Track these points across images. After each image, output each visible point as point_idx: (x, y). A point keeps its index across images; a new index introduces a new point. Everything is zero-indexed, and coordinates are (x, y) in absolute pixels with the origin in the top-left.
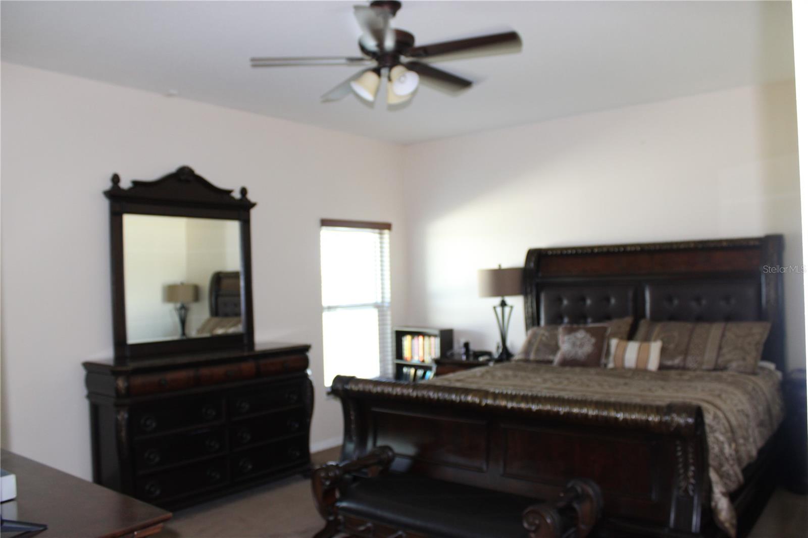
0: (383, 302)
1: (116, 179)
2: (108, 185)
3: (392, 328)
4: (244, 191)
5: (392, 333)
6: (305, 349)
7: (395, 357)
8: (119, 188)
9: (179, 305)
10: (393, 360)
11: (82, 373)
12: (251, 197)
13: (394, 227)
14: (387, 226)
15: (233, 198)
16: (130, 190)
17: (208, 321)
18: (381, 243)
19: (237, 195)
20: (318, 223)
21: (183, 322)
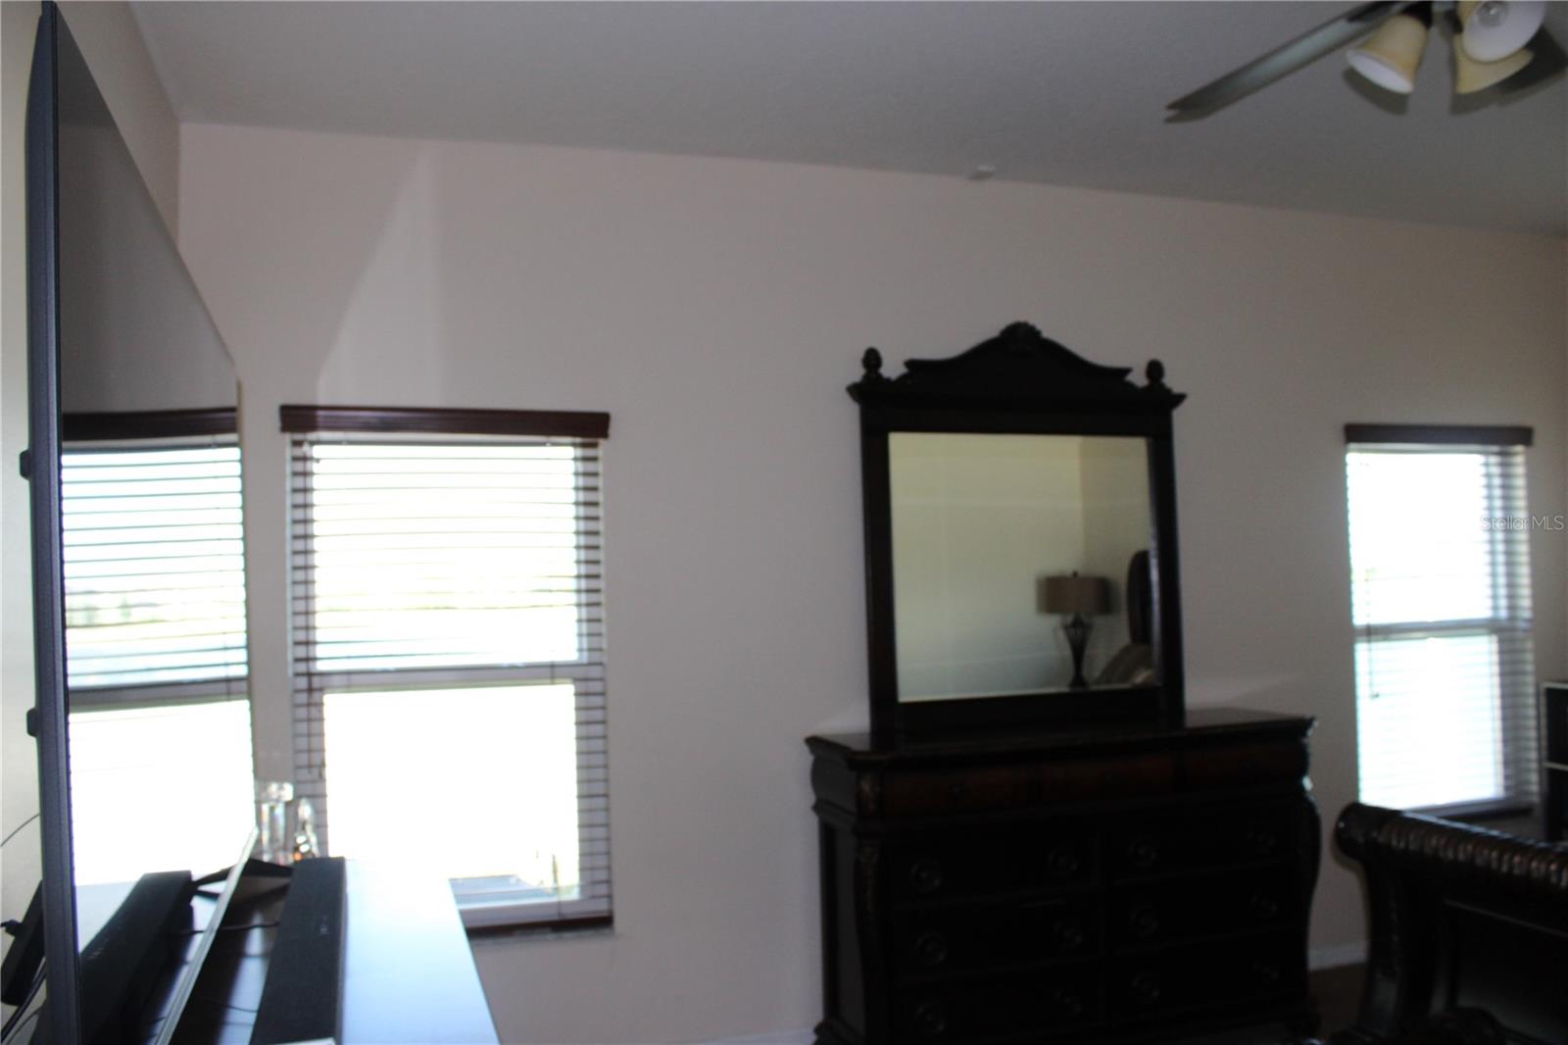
0: (1512, 618)
1: (872, 359)
2: (857, 374)
3: (1537, 686)
4: (1155, 370)
5: (1537, 695)
6: (1300, 726)
7: (1544, 753)
8: (880, 376)
9: (1070, 619)
10: (1540, 761)
11: (805, 759)
12: (1172, 381)
13: (1537, 438)
14: (1522, 435)
15: (1130, 385)
16: (902, 378)
17: (1126, 650)
18: (1505, 476)
19: (1138, 378)
20: (1341, 435)
21: (1078, 650)
